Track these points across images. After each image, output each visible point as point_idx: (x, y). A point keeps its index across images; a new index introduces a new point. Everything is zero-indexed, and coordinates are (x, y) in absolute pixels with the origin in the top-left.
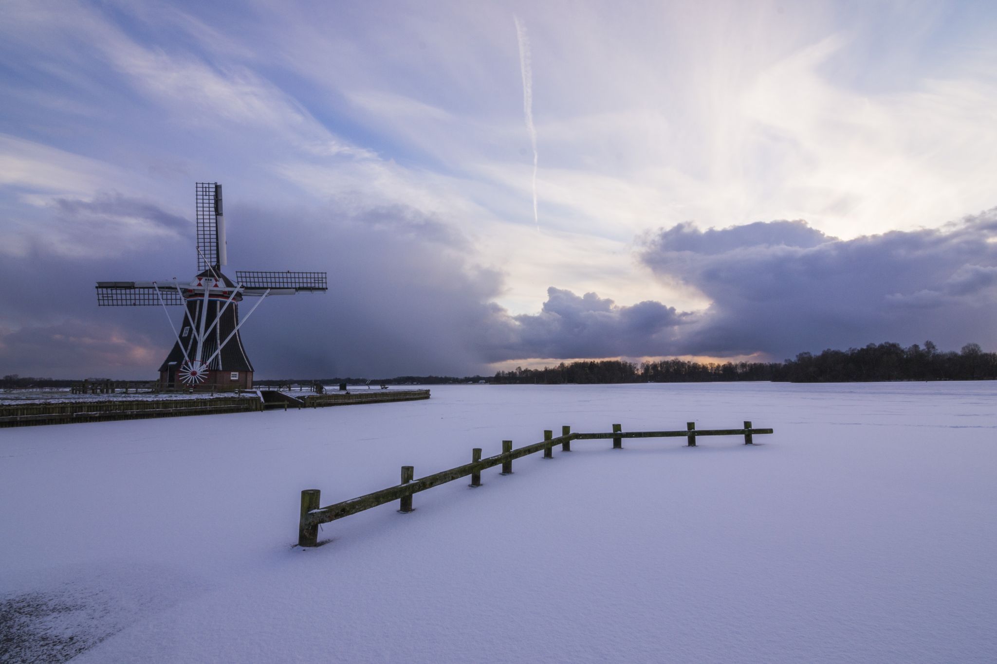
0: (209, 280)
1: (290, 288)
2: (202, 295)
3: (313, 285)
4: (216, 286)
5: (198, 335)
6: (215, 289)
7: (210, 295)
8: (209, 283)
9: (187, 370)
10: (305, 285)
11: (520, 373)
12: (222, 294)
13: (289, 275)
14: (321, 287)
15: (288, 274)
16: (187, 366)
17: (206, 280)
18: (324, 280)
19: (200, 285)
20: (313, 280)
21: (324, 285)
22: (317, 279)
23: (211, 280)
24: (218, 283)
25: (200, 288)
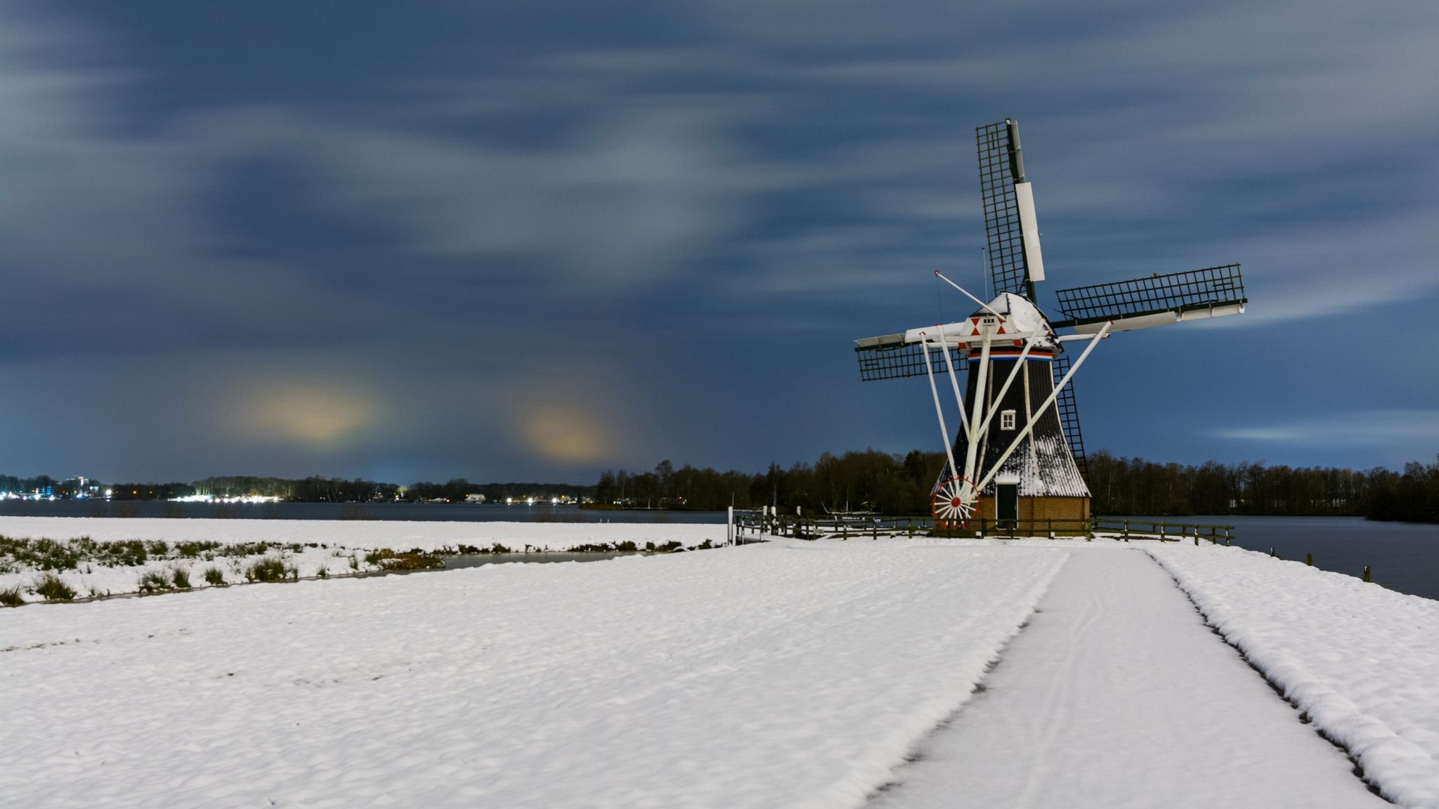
0: (989, 321)
1: (1165, 311)
2: (978, 351)
3: (1213, 296)
4: (1001, 331)
5: (970, 429)
6: (1001, 337)
7: (993, 350)
8: (989, 328)
9: (945, 495)
10: (1196, 299)
11: (665, 476)
12: (1013, 345)
13: (1157, 283)
14: (1231, 298)
15: (1154, 280)
16: (946, 489)
17: (985, 321)
18: (1236, 281)
19: (975, 333)
20: (1210, 286)
21: (1238, 292)
22: (1220, 282)
23: (993, 321)
24: (1004, 325)
25: (976, 338)
